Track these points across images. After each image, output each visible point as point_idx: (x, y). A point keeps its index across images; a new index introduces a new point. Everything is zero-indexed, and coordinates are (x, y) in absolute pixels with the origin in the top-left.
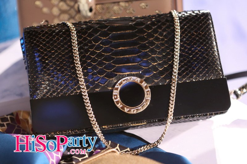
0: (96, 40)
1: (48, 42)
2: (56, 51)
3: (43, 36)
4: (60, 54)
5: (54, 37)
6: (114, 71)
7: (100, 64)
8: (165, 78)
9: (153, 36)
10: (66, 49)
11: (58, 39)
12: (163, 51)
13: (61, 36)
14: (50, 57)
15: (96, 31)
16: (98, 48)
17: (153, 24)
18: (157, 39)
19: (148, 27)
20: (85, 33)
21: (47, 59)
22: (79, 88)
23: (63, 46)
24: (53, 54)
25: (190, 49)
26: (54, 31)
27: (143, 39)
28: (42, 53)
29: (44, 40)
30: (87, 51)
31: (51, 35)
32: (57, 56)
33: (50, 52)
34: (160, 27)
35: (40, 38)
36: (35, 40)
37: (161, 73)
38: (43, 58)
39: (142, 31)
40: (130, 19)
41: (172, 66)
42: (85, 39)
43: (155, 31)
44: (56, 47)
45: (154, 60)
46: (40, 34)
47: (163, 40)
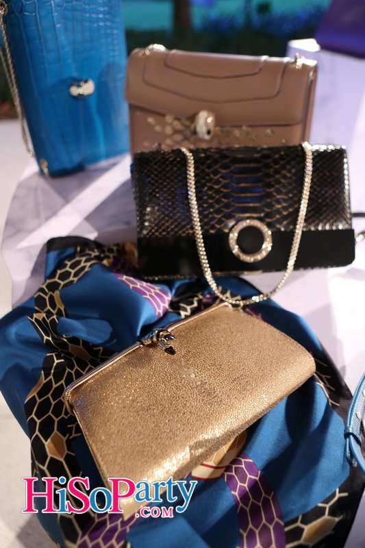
0: (215, 173)
1: (160, 172)
2: (168, 184)
3: (155, 164)
4: (172, 187)
5: (167, 166)
6: (233, 211)
7: (218, 201)
8: (288, 224)
9: (280, 173)
10: (179, 181)
11: (171, 169)
12: (290, 192)
13: (175, 166)
14: (162, 190)
15: (216, 162)
16: (217, 182)
17: (281, 158)
18: (284, 177)
19: (276, 162)
20: (203, 164)
21: (158, 193)
22: (192, 228)
23: (176, 178)
24: (165, 186)
25: (319, 192)
26: (168, 160)
27: (268, 175)
28: (153, 185)
29: (156, 170)
30: (204, 185)
31: (164, 163)
32: (169, 189)
33: (162, 183)
34: (288, 163)
35: (152, 167)
36: (146, 169)
37: (285, 218)
38: (154, 191)
39: (267, 166)
40: (254, 150)
41: (297, 210)
42: (203, 171)
43: (283, 167)
44: (169, 178)
45: (278, 202)
46: (151, 162)
47: (290, 178)
